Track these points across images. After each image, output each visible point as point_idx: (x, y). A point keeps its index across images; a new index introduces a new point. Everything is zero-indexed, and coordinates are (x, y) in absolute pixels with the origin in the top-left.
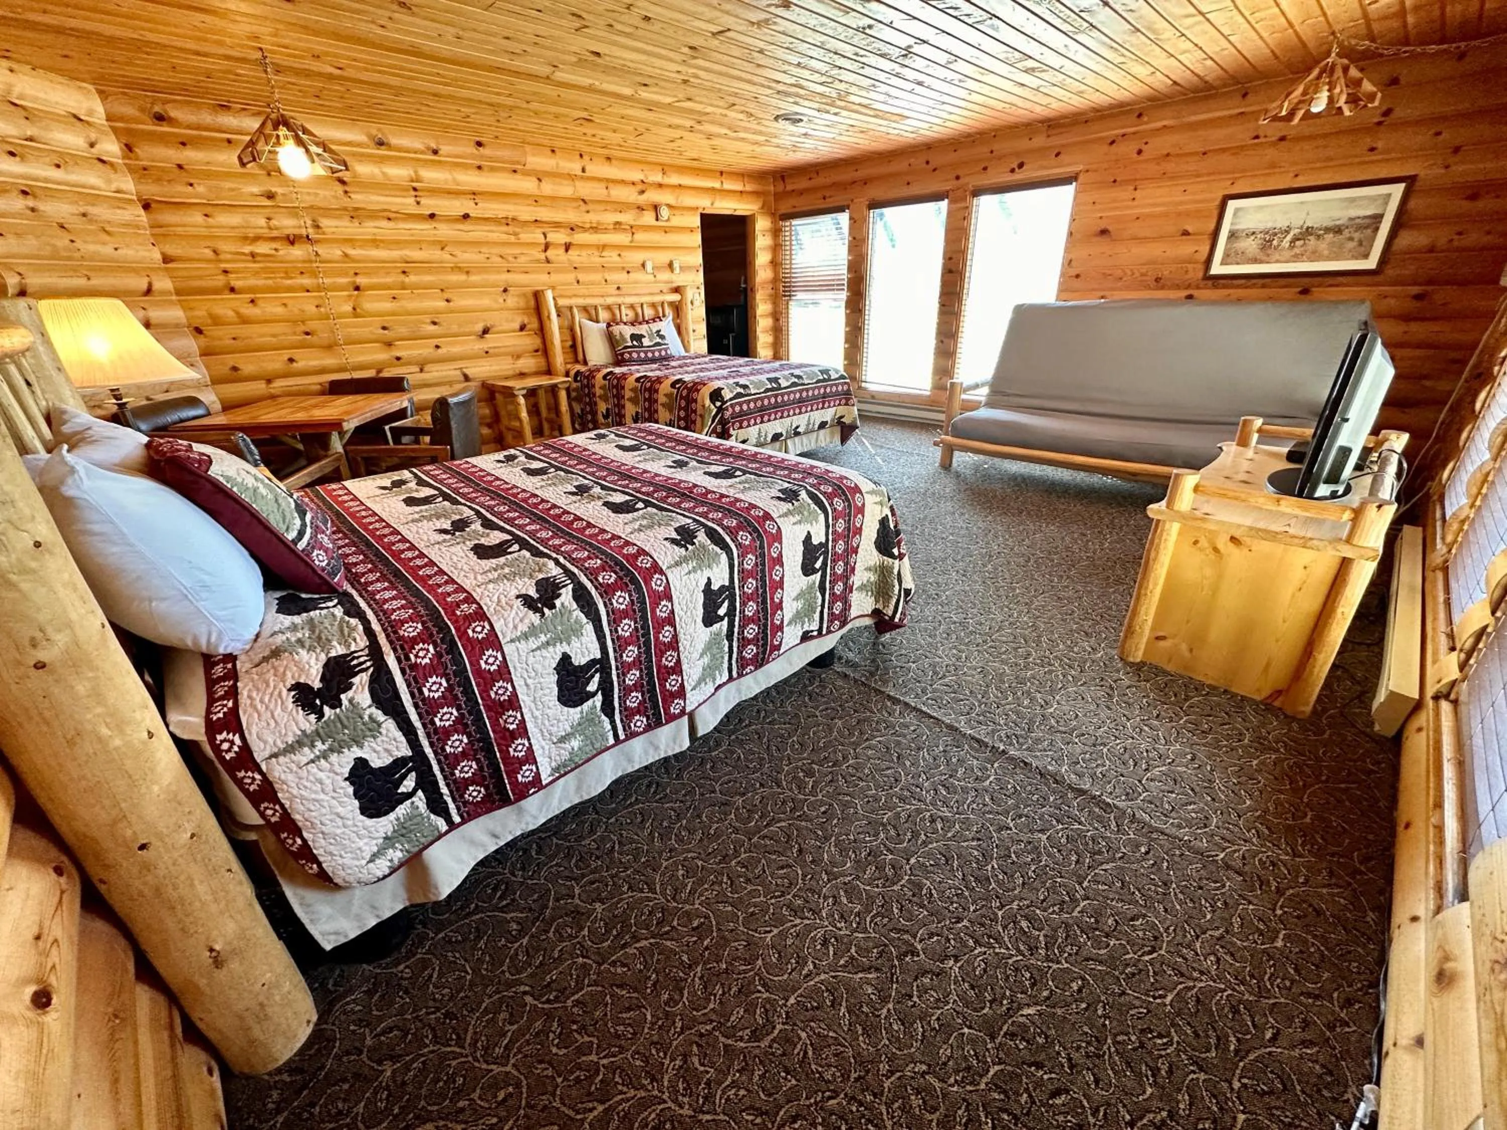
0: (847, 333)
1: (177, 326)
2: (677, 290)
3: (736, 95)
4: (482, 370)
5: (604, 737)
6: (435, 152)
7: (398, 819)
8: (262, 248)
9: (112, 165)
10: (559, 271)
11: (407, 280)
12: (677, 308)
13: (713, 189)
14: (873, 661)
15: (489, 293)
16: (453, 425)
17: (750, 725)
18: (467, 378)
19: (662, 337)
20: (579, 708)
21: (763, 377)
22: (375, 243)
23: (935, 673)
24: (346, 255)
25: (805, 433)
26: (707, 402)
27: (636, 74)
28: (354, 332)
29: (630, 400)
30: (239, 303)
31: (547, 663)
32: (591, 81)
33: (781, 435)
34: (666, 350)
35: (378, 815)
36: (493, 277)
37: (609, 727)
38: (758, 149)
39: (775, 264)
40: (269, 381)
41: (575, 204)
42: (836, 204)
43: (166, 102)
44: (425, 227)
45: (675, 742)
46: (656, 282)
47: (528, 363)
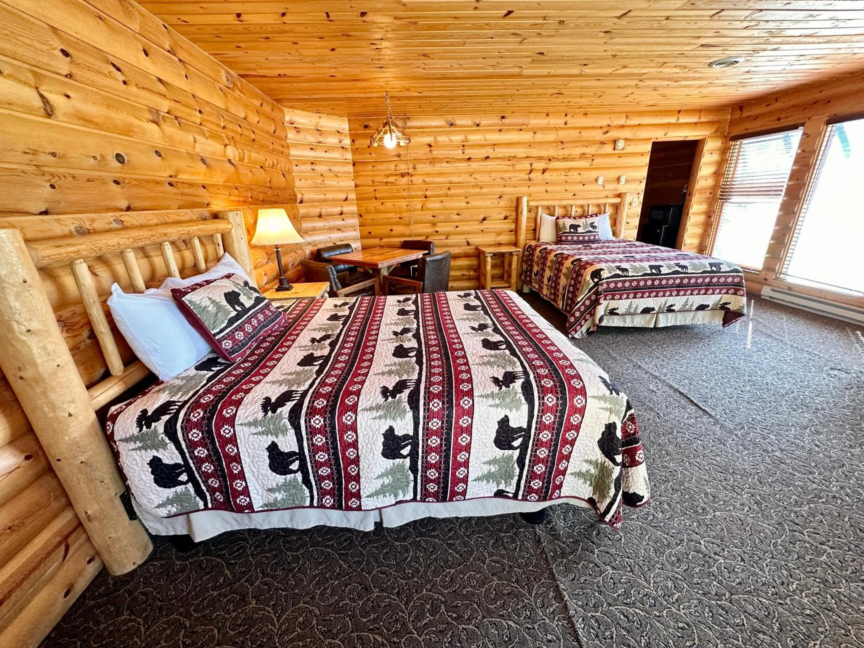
0: (775, 231)
1: (353, 213)
2: (619, 196)
3: (662, 56)
4: (477, 240)
5: (303, 499)
6: (478, 125)
7: (176, 492)
8: (391, 179)
9: (346, 149)
10: (535, 185)
11: (449, 192)
12: (617, 208)
13: (669, 124)
14: (576, 542)
15: (490, 199)
16: (427, 271)
17: (435, 537)
18: (468, 244)
19: (594, 227)
20: (283, 477)
21: (646, 265)
22: (440, 174)
23: (627, 594)
24: (424, 181)
25: (680, 311)
26: (588, 278)
27: (578, 59)
28: (419, 218)
29: (549, 267)
30: (377, 204)
31: (261, 444)
32: (549, 70)
33: (653, 309)
34: (594, 236)
35: (165, 487)
36: (495, 190)
37: (308, 494)
38: (705, 91)
39: (718, 174)
40: (381, 239)
41: (555, 145)
42: (792, 123)
43: (369, 120)
44: (463, 165)
45: (361, 522)
46: (604, 190)
47: (505, 238)
